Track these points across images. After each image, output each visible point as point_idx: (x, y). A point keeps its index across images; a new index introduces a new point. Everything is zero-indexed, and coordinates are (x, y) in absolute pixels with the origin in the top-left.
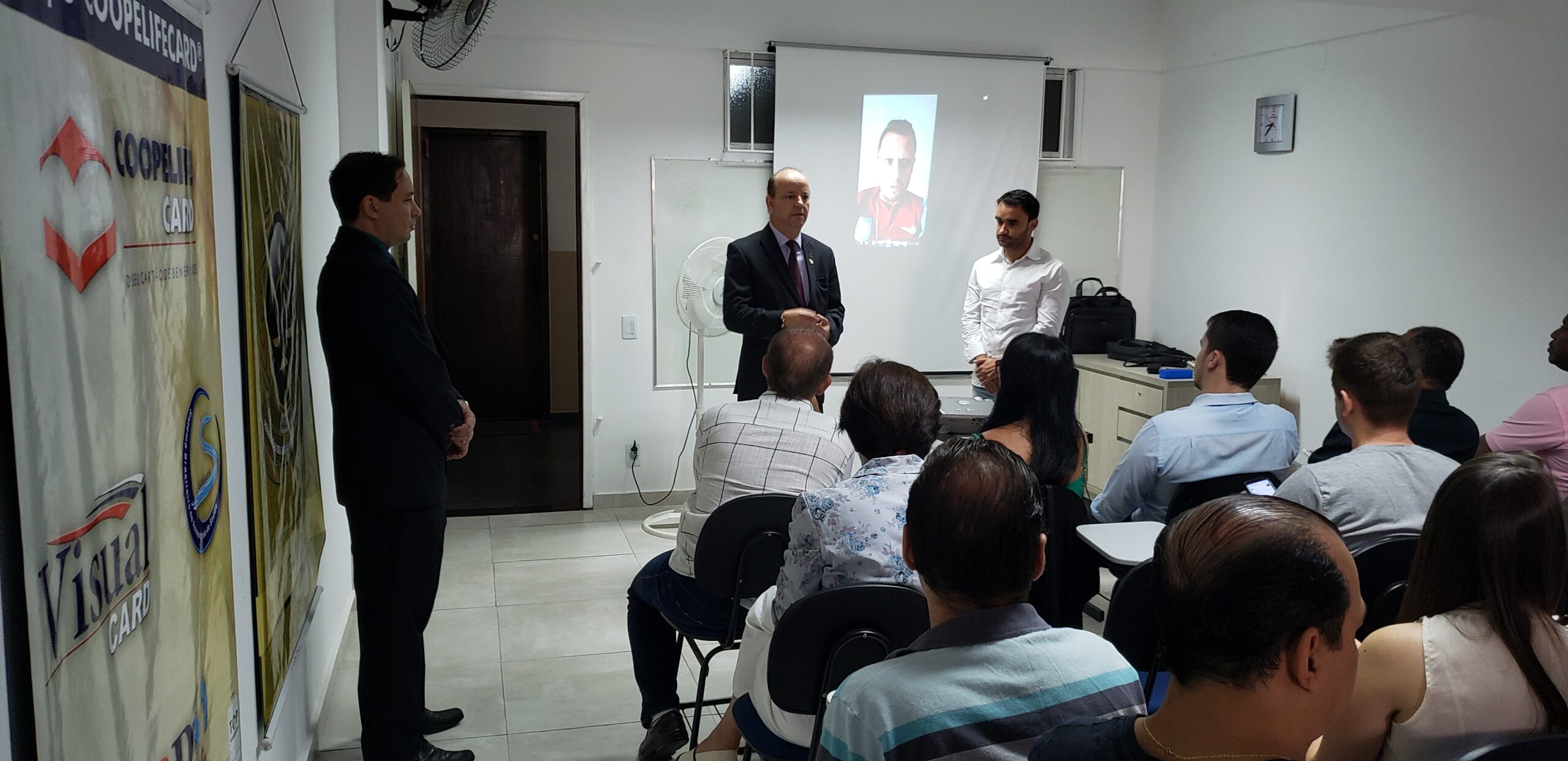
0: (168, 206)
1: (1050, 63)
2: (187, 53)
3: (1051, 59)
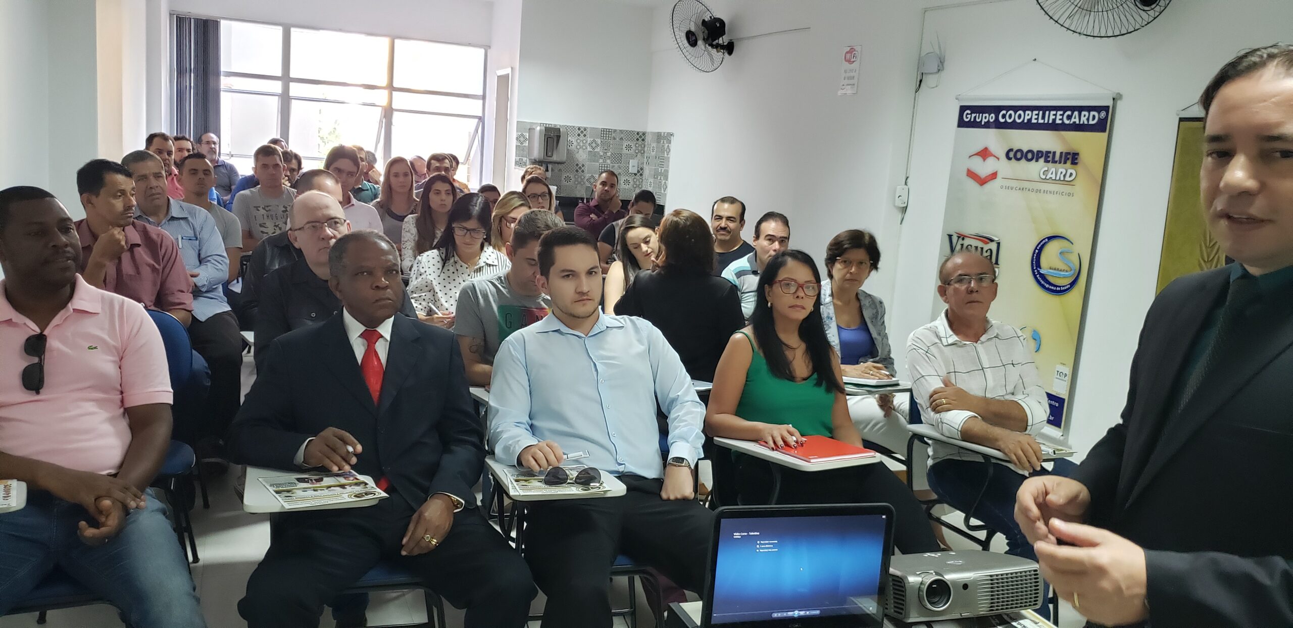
0: (1046, 171)
2: (1084, 119)
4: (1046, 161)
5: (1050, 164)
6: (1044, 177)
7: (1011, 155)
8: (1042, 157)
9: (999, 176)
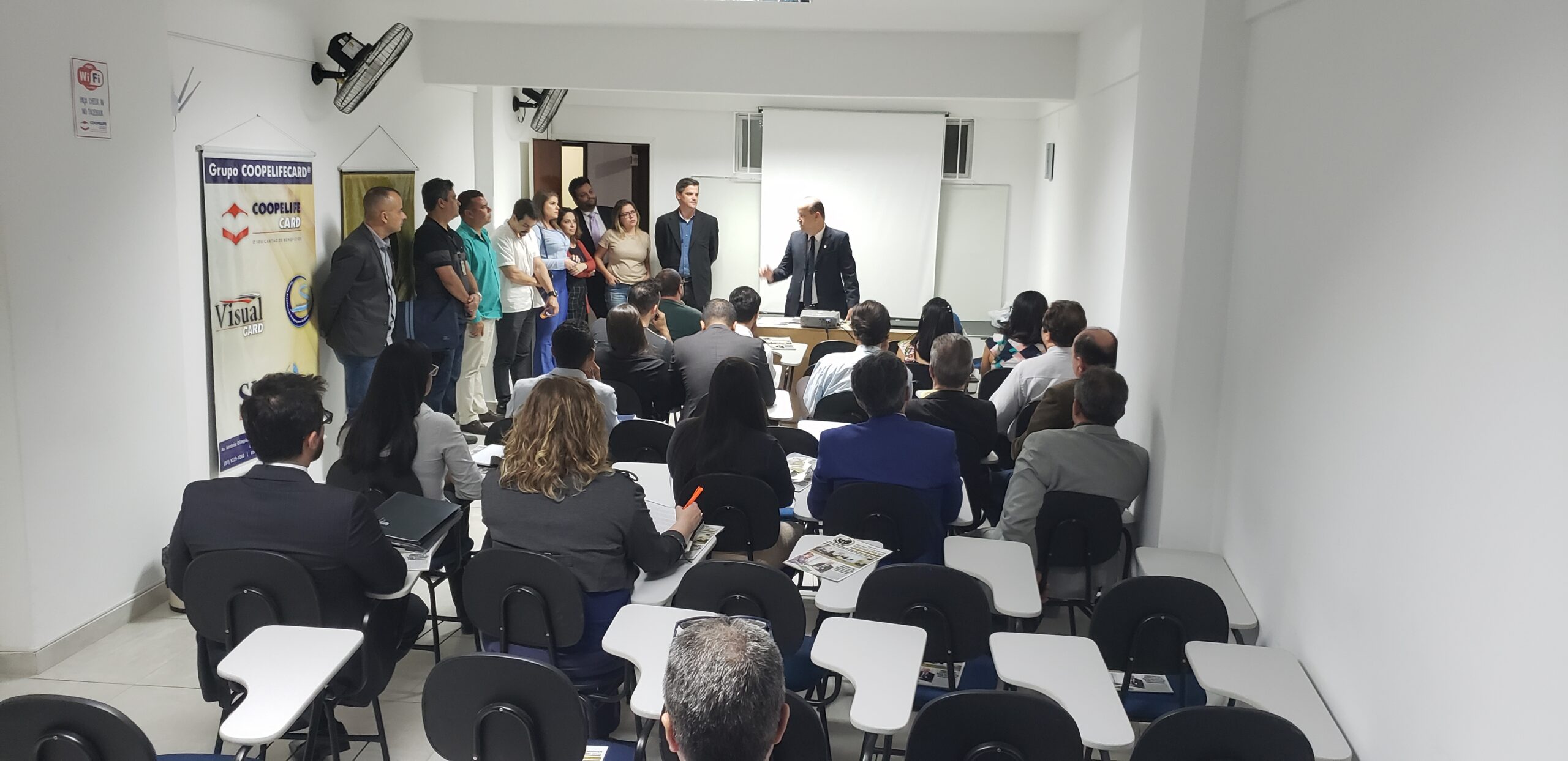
0: (283, 221)
1: (950, 115)
2: (299, 173)
3: (949, 113)
4: (282, 212)
5: (285, 214)
6: (282, 227)
7: (257, 209)
8: (278, 209)
9: (250, 232)
